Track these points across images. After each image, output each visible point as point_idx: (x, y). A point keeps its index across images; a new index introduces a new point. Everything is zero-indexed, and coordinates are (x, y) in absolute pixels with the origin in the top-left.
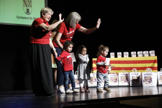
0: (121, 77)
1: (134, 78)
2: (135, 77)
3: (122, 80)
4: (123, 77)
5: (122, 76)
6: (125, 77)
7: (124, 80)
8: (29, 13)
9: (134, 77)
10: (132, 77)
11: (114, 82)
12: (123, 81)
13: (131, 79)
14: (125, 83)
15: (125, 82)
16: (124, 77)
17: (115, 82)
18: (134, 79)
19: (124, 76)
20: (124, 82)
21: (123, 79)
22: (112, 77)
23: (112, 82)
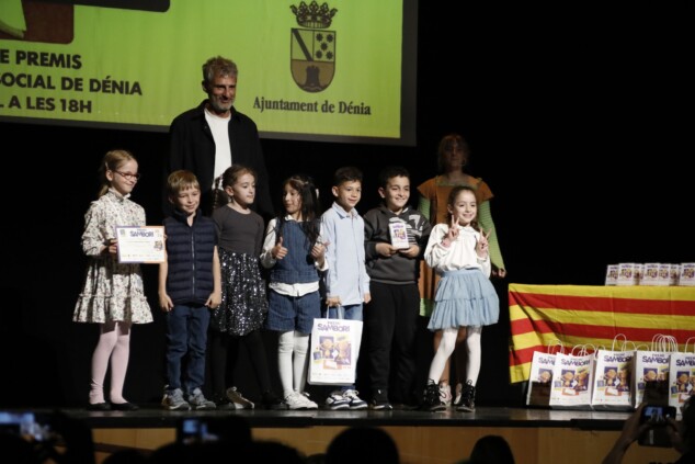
0: (607, 370)
1: (653, 376)
2: (659, 372)
3: (610, 382)
4: (616, 369)
5: (610, 364)
6: (622, 369)
7: (617, 383)
8: (318, 85)
9: (655, 370)
10: (646, 371)
11: (574, 392)
12: (613, 385)
13: (640, 377)
14: (619, 398)
15: (620, 389)
16: (619, 371)
17: (578, 389)
18: (653, 378)
19: (619, 365)
20: (616, 392)
21: (614, 380)
22: (573, 367)
23: (568, 390)
